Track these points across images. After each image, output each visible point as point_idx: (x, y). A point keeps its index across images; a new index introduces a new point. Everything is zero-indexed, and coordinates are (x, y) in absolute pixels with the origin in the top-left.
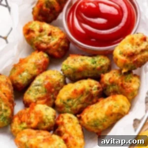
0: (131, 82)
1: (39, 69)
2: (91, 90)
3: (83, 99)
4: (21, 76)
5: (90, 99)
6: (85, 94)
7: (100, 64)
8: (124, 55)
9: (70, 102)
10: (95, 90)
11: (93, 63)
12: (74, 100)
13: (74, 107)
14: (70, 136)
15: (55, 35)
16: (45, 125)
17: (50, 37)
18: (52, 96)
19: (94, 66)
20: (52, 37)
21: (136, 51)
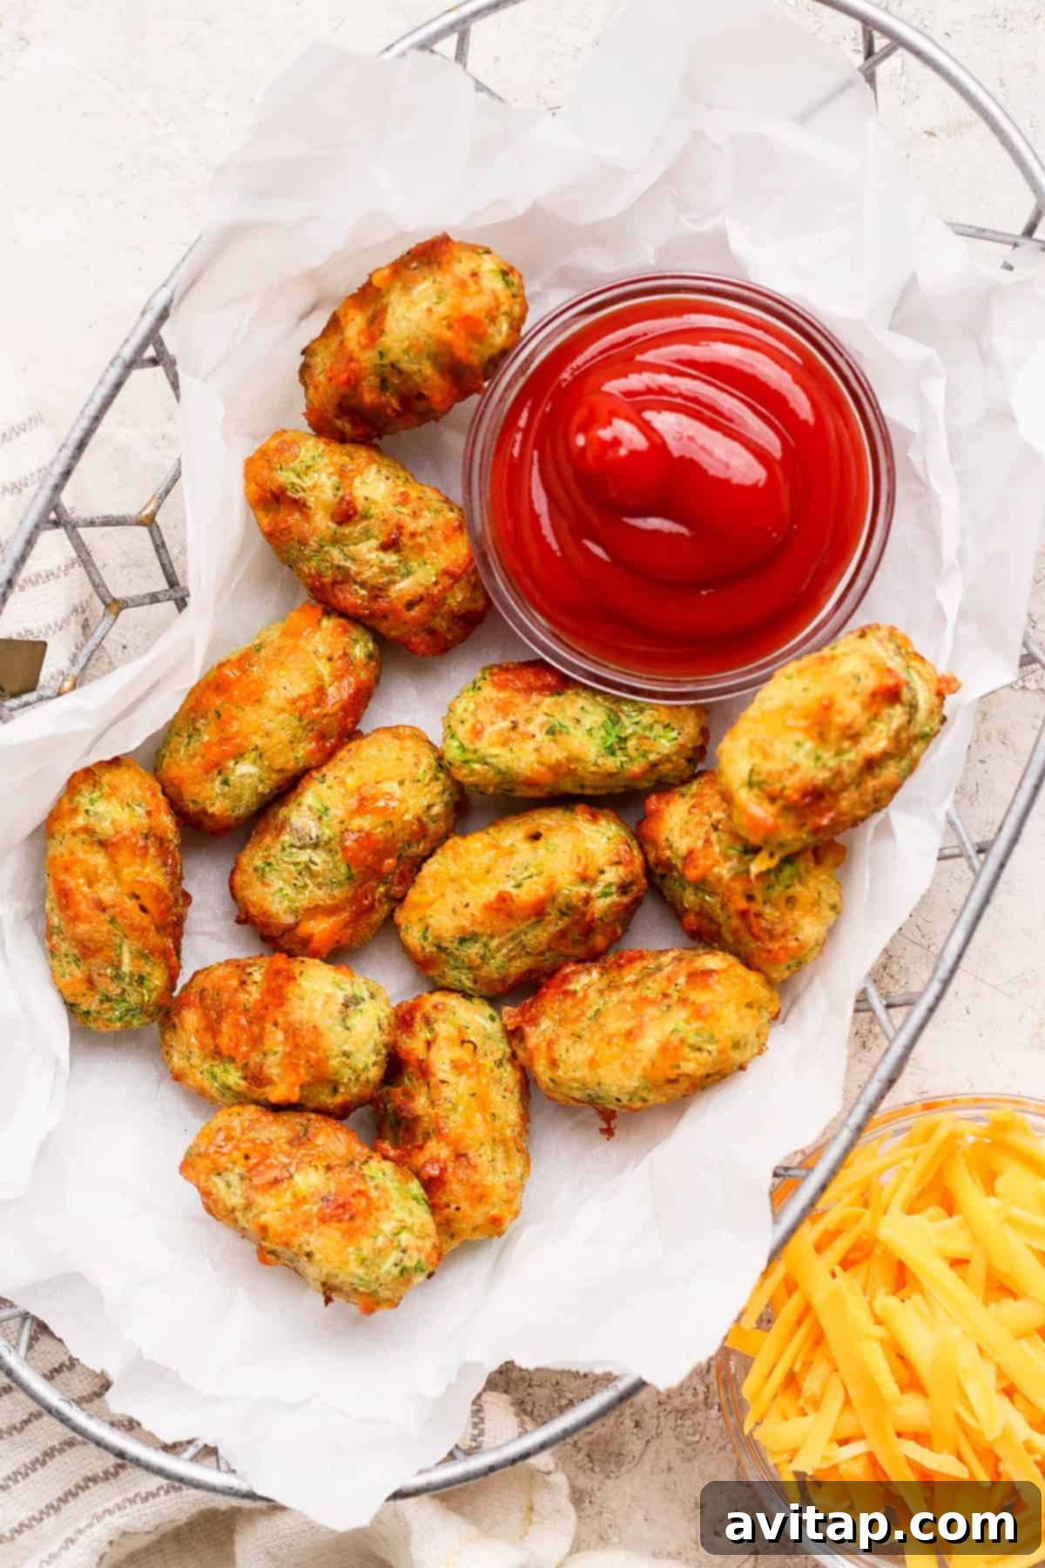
0: (791, 901)
1: (322, 736)
2: (587, 900)
3: (538, 936)
4: (225, 782)
5: (575, 934)
6: (553, 914)
7: (644, 755)
8: (772, 799)
9: (474, 950)
10: (605, 895)
11: (611, 751)
12: (494, 944)
13: (493, 969)
14: (460, 1156)
15: (420, 549)
16: (335, 1090)
17: (391, 559)
18: (382, 889)
19: (611, 763)
20: (404, 561)
21: (838, 774)
